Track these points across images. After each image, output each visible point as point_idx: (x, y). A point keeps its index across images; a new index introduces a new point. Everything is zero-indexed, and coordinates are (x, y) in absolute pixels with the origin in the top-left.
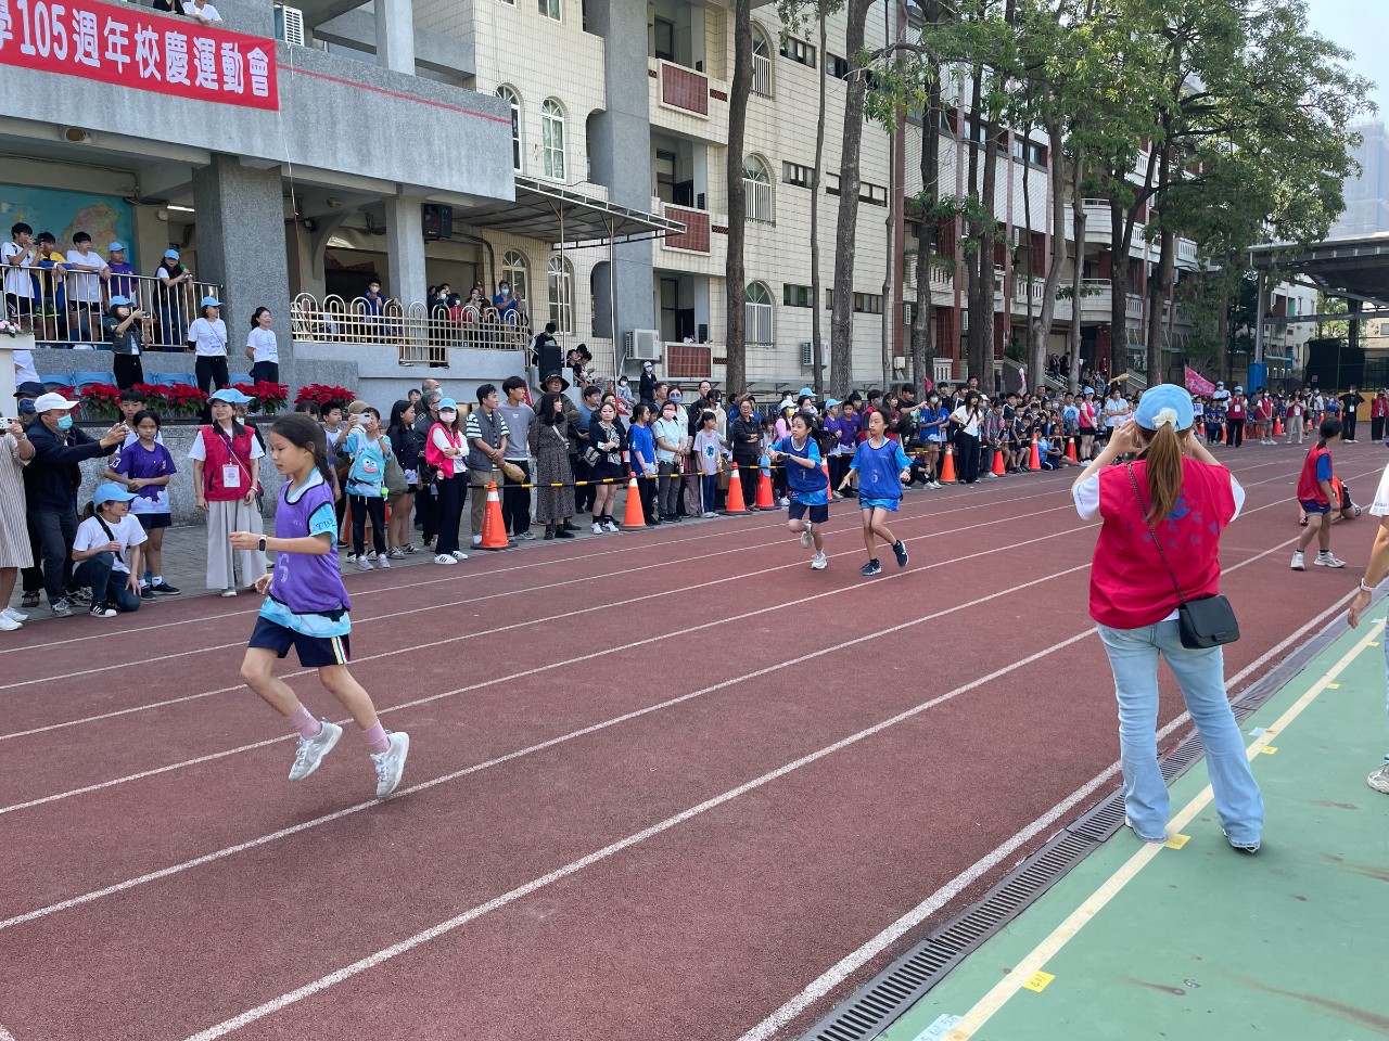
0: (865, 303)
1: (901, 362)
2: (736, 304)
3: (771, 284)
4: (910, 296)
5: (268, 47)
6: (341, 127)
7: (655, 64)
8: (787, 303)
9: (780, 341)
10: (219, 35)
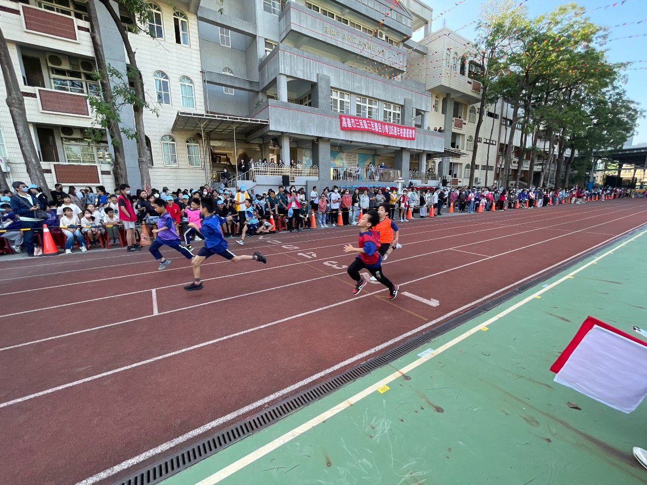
0: (491, 168)
1: (496, 182)
4: (499, 166)
5: (414, 129)
6: (422, 142)
7: (454, 119)
10: (409, 128)
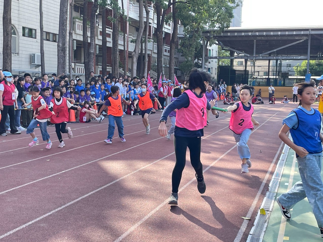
1: (73, 64)
2: (7, 34)
3: (17, 26)
4: (75, 37)
8: (24, 35)
9: (20, 52)
